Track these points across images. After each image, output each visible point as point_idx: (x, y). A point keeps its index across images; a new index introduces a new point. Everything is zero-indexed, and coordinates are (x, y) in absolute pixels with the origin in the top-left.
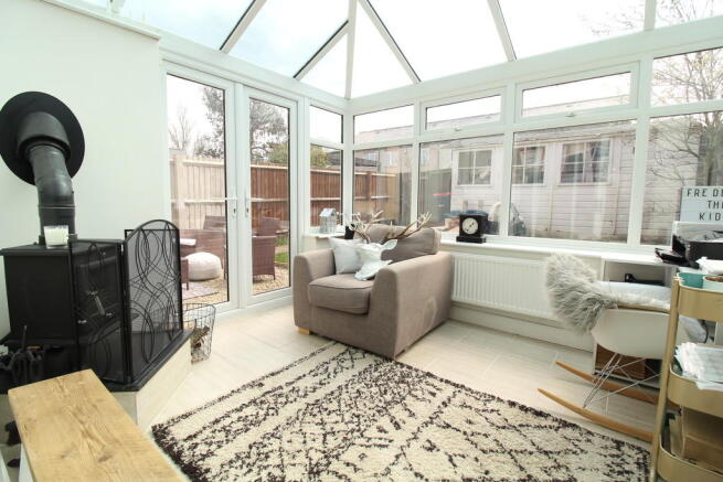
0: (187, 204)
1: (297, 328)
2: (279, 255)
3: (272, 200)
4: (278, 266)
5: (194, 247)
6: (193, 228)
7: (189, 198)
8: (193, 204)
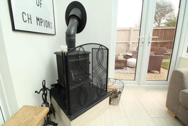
0: (133, 43)
1: (167, 109)
2: (164, 63)
3: (164, 41)
4: (163, 67)
5: (132, 56)
6: (133, 50)
7: (133, 41)
8: (135, 43)
